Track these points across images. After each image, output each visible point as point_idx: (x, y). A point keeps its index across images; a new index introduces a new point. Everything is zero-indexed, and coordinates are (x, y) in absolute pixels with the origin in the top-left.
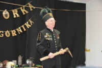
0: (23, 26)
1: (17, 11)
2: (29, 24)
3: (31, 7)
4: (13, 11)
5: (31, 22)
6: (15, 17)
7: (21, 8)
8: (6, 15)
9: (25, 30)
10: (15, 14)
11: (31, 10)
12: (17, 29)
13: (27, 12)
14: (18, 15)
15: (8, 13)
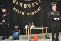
0: (37, 10)
1: (34, 4)
3: (40, 1)
4: (32, 4)
5: (40, 8)
6: (33, 6)
7: (36, 2)
8: (30, 6)
9: (38, 12)
10: (33, 5)
12: (34, 12)
14: (34, 6)
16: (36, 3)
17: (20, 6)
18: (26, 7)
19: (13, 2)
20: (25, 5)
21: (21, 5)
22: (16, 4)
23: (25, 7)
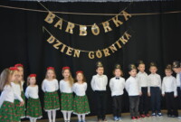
0: (117, 42)
1: (108, 24)
2: (125, 38)
3: (125, 15)
4: (104, 24)
5: (127, 35)
6: (106, 31)
8: (96, 31)
9: (120, 47)
10: (107, 27)
11: (127, 19)
12: (111, 47)
13: (121, 23)
14: (110, 29)
15: (97, 27)
16: (116, 22)
17: (67, 31)
18: (85, 34)
19: (46, 20)
20: (83, 29)
21: (70, 27)
22: (56, 26)
23: (81, 34)
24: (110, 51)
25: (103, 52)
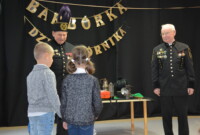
0: (110, 39)
1: (101, 17)
2: (120, 34)
3: (121, 8)
4: (96, 17)
5: (122, 31)
6: (98, 25)
7: (107, 12)
8: (86, 24)
9: (113, 44)
10: (99, 21)
11: (122, 13)
12: (102, 44)
13: (115, 17)
14: (103, 23)
15: (88, 21)
16: (109, 15)
18: (74, 28)
19: (28, 8)
22: (40, 16)
23: (69, 28)
24: (102, 49)
25: (93, 50)
